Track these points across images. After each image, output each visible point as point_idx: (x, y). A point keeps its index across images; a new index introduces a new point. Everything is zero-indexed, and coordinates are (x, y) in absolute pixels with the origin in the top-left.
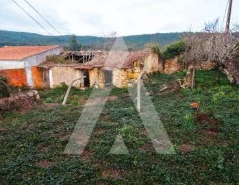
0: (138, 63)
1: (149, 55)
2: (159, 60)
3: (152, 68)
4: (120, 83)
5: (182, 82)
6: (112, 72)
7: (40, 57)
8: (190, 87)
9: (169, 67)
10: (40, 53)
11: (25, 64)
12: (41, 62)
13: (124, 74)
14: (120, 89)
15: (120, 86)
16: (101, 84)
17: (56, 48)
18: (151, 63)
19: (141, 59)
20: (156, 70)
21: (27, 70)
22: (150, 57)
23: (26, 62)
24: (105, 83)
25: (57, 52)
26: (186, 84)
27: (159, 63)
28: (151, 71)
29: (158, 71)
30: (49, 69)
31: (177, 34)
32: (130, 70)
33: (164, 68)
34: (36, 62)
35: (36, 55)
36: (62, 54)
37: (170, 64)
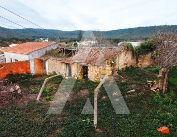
0: (110, 62)
1: (121, 53)
2: (133, 56)
3: (125, 64)
4: (94, 78)
5: (153, 84)
6: (87, 67)
7: (41, 52)
8: (161, 91)
9: (142, 61)
10: (41, 49)
11: (29, 57)
12: (42, 55)
13: (97, 70)
14: (93, 82)
15: (93, 80)
16: (79, 76)
17: (54, 44)
18: (124, 60)
19: (112, 58)
20: (129, 65)
21: (30, 61)
22: (123, 54)
23: (30, 56)
24: (83, 75)
25: (54, 47)
26: (157, 86)
27: (132, 58)
28: (124, 67)
29: (131, 66)
30: (46, 61)
31: (155, 27)
32: (101, 67)
33: (137, 62)
34: (37, 55)
35: (38, 50)
36: (58, 48)
37: (143, 59)
